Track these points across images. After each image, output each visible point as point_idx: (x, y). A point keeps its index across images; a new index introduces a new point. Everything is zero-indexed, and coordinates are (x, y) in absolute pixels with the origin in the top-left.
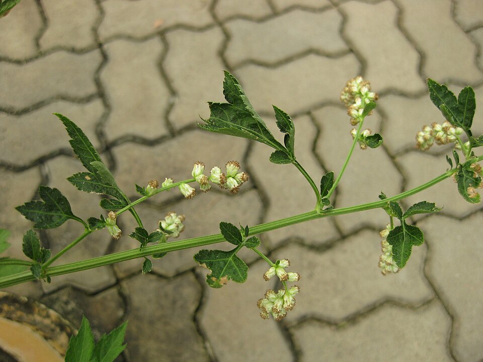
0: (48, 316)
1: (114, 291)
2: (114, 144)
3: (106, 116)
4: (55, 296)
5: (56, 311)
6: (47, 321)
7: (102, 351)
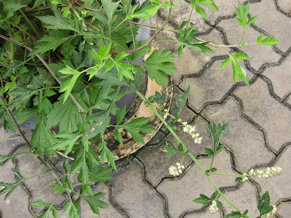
0: (170, 93)
1: (194, 114)
2: (262, 77)
3: (274, 65)
4: (179, 91)
5: (173, 95)
6: (167, 94)
7: (145, 127)
